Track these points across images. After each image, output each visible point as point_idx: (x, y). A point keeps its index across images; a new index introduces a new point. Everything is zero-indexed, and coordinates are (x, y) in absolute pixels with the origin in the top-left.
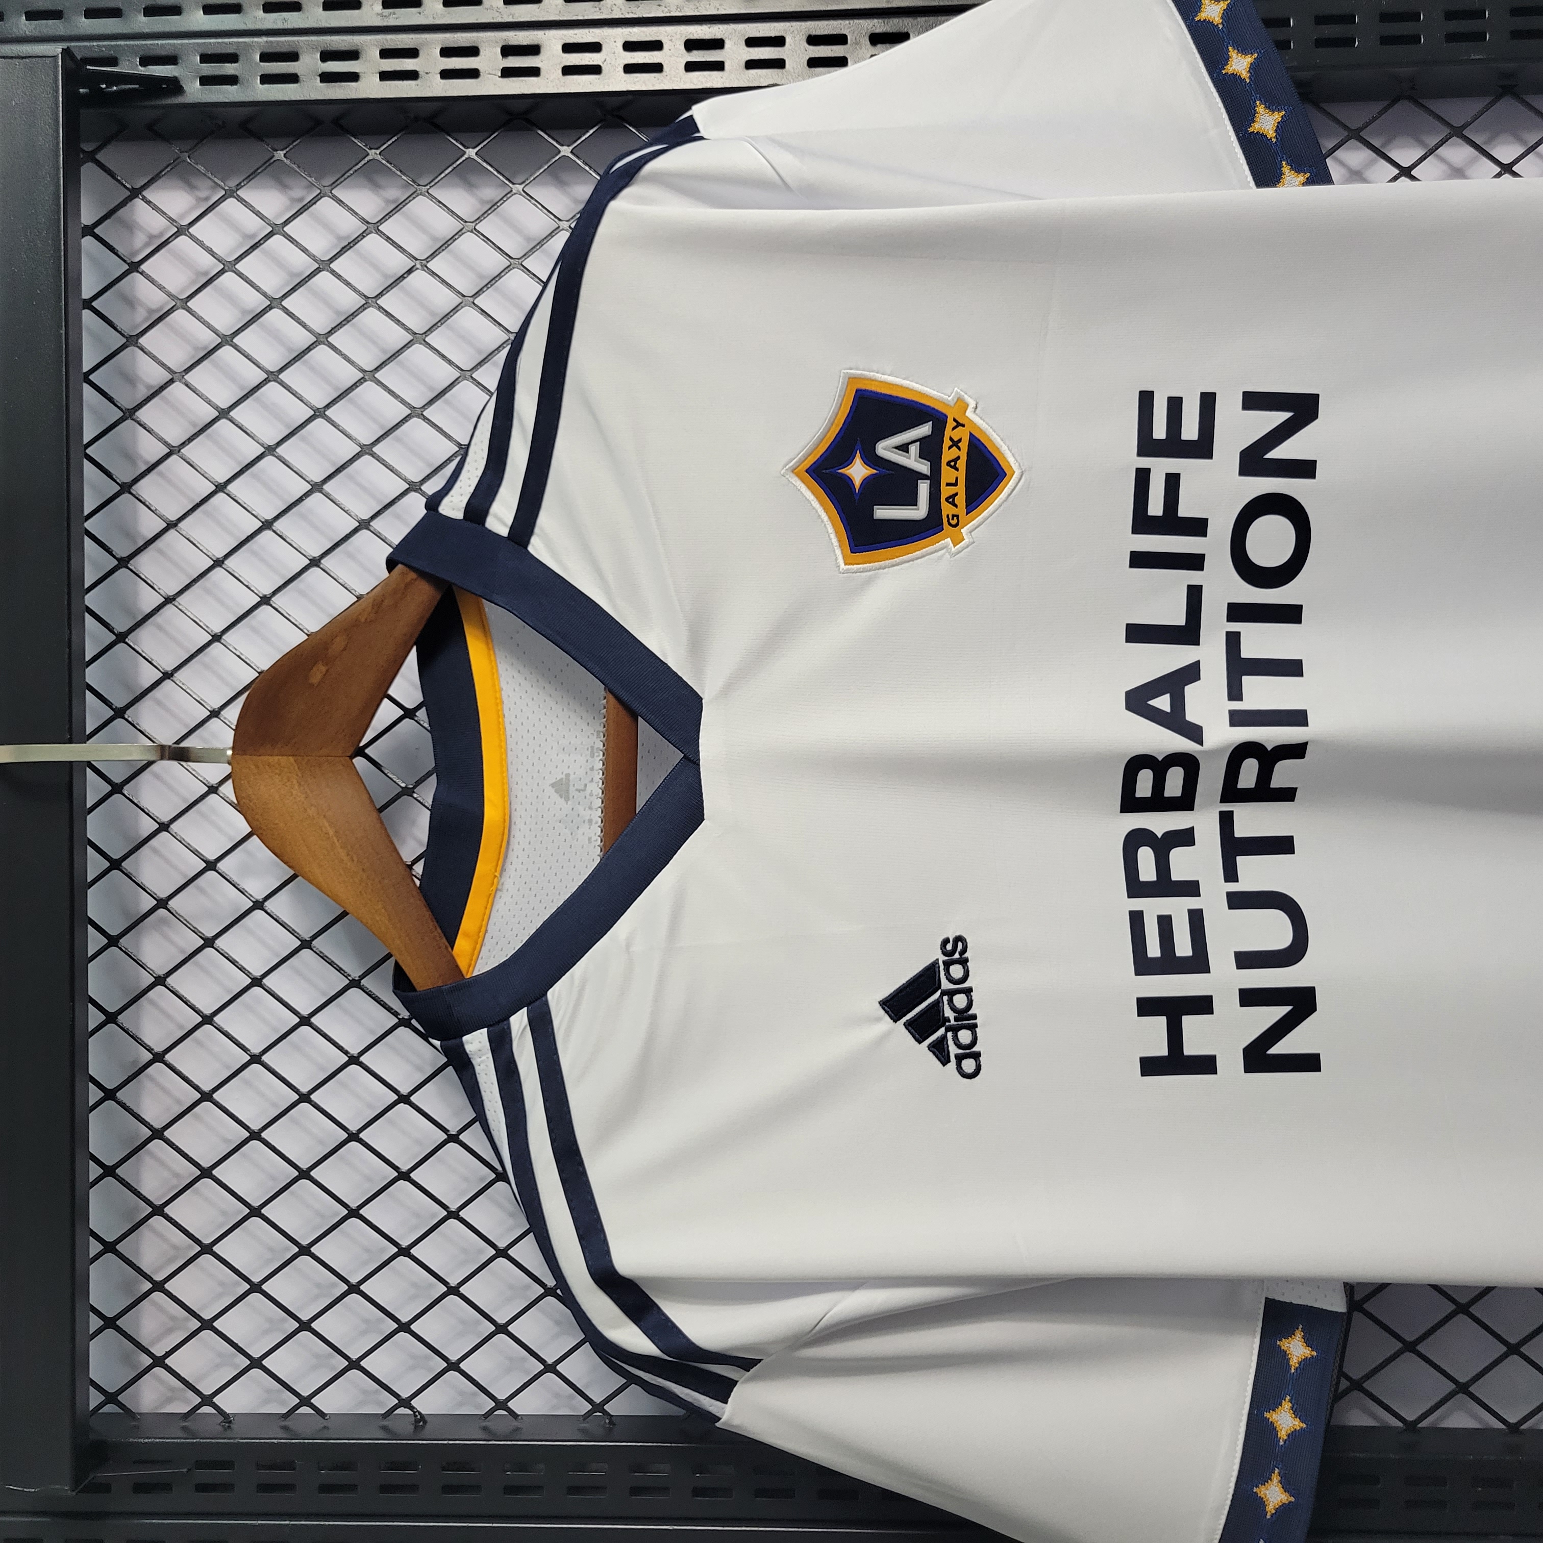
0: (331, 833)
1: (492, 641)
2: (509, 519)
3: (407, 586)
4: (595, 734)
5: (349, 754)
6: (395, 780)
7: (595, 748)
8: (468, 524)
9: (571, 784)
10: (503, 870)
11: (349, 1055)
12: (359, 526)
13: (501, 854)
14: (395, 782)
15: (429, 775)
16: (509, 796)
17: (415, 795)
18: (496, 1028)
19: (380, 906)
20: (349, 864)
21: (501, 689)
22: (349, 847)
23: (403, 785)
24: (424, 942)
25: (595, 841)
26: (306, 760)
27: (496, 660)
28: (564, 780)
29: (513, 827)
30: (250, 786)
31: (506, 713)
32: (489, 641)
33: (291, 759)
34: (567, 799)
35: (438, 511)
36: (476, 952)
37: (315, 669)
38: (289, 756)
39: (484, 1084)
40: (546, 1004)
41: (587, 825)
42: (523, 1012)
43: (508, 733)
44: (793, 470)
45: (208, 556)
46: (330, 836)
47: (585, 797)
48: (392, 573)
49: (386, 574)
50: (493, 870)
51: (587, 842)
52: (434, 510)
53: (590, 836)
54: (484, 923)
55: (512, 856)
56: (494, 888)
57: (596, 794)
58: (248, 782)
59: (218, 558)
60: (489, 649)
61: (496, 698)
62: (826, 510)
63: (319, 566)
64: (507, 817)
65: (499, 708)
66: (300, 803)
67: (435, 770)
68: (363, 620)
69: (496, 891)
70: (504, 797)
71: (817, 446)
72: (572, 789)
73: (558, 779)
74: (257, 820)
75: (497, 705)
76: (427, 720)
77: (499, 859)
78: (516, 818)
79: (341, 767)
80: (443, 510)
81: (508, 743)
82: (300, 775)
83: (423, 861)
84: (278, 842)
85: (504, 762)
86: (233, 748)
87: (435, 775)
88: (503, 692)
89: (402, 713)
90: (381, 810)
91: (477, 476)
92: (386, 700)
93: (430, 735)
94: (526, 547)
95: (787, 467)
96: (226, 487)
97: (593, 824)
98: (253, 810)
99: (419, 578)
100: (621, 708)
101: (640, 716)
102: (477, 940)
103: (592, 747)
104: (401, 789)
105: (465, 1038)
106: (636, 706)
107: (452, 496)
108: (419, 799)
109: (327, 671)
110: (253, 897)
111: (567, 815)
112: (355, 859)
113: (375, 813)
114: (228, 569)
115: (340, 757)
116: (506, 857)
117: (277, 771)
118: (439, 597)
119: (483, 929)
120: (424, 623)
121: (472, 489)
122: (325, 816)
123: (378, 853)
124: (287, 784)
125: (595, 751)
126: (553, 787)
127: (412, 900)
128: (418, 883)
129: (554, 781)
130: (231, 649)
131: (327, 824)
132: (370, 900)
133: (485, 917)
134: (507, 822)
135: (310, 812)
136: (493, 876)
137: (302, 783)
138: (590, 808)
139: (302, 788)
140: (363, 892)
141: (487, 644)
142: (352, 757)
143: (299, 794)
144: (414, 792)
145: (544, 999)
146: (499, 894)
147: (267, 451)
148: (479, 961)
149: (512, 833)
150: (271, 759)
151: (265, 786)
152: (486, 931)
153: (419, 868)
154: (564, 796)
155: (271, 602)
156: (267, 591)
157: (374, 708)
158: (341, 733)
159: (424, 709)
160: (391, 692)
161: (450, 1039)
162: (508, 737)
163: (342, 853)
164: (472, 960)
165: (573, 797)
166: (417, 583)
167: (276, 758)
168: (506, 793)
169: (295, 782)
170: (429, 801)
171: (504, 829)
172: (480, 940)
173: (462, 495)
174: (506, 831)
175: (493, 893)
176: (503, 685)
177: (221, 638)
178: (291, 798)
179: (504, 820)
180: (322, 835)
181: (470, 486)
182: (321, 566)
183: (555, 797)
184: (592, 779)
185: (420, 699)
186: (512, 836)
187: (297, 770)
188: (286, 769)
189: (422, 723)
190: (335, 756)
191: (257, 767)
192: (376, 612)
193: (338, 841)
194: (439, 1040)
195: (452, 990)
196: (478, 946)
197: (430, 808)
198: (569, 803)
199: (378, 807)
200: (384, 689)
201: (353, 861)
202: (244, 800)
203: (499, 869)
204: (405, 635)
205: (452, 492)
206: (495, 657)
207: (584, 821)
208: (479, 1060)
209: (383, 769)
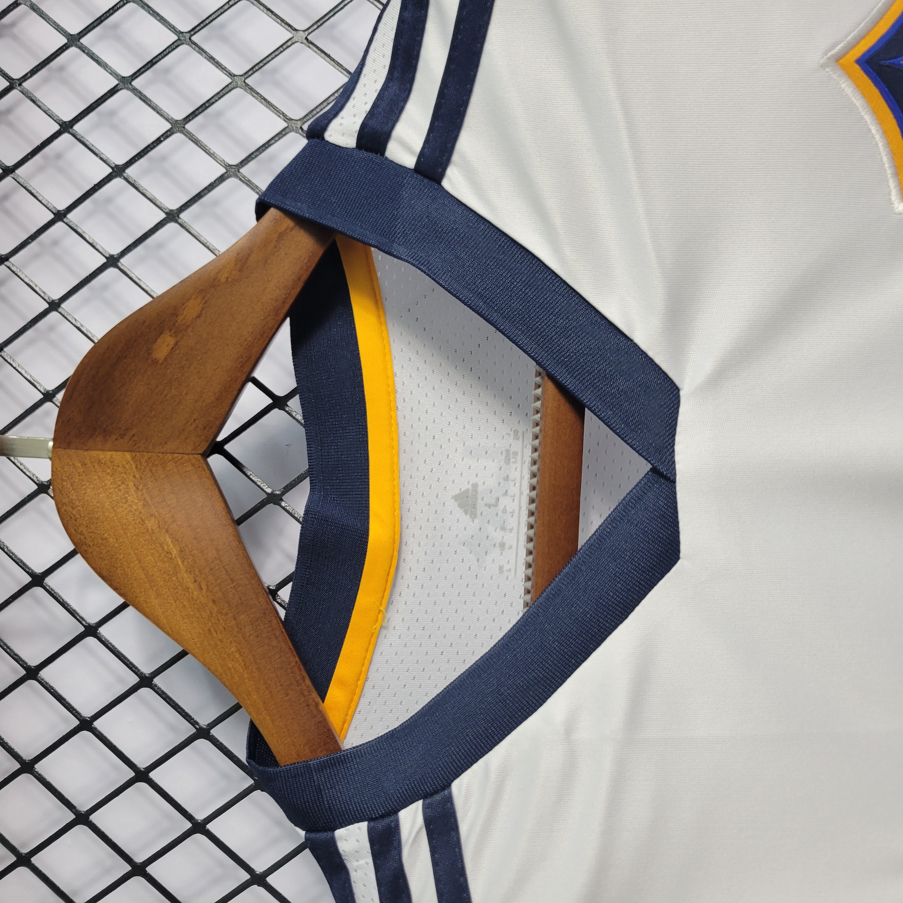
0: (175, 552)
1: (384, 313)
2: (418, 143)
3: (281, 236)
4: (512, 434)
5: (201, 451)
6: (259, 483)
7: (511, 452)
8: (364, 154)
9: (480, 497)
10: (390, 602)
11: (193, 821)
12: (226, 173)
13: (389, 583)
14: (259, 486)
15: (300, 479)
16: (400, 508)
17: (283, 504)
18: (381, 824)
19: (233, 649)
20: (195, 593)
21: (395, 375)
22: (197, 571)
23: (269, 491)
24: (287, 698)
25: (507, 571)
26: (146, 457)
27: (388, 338)
28: (470, 491)
29: (404, 548)
30: (74, 490)
31: (400, 406)
32: (381, 314)
33: (128, 455)
34: (473, 516)
35: (323, 139)
36: (353, 705)
37: (160, 340)
38: (125, 451)
39: (362, 898)
40: (449, 799)
41: (498, 550)
42: (417, 807)
43: (402, 430)
44: (838, 59)
45: (48, 208)
46: (173, 556)
47: (497, 514)
48: (261, 220)
49: (253, 222)
50: (378, 604)
51: (498, 572)
52: (318, 138)
53: (501, 564)
54: (364, 669)
55: (401, 585)
56: (378, 625)
57: (511, 510)
58: (72, 485)
59: (59, 211)
60: (381, 323)
61: (388, 386)
62: (880, 121)
63: (176, 222)
64: (397, 537)
65: (392, 398)
66: (137, 513)
67: (310, 473)
68: (223, 280)
69: (381, 628)
70: (395, 510)
71: (876, 23)
72: (480, 504)
73: (463, 489)
74: (81, 533)
75: (389, 394)
76: (300, 410)
77: (385, 589)
78: (408, 537)
79: (190, 468)
80: (331, 135)
81: (401, 441)
82: (137, 476)
83: (290, 585)
84: (106, 562)
85: (395, 467)
86: (54, 440)
87: (308, 478)
88: (396, 379)
89: (269, 401)
90: (239, 522)
91: (377, 90)
92: (250, 386)
93: (303, 430)
94: (439, 182)
95: (830, 54)
96: (72, 127)
97: (506, 548)
98: (76, 520)
99: (297, 228)
100: (562, 400)
101: (590, 409)
102: (355, 690)
103: (508, 451)
104: (266, 496)
105: (339, 833)
106: (585, 397)
107: (342, 118)
108: (288, 508)
109: (176, 344)
110: (85, 621)
111: (472, 536)
112: (204, 587)
113: (231, 528)
114: (70, 224)
115: (189, 454)
116: (394, 585)
117: (109, 471)
118: (320, 252)
119: (363, 676)
120: (301, 284)
121: (368, 107)
122: (167, 531)
123: (232, 580)
124: (121, 487)
125: (511, 455)
126: (456, 500)
127: (274, 643)
128: (282, 613)
129: (458, 492)
130: (70, 319)
131: (169, 540)
132: (221, 641)
133: (366, 661)
134: (397, 543)
135: (149, 524)
136: (377, 611)
137: (141, 487)
138: (503, 529)
139: (140, 493)
140: (212, 630)
141: (379, 317)
142: (206, 455)
143: (136, 501)
144: (282, 500)
145: (446, 792)
146: (384, 632)
147: (121, 84)
148: (357, 716)
149: (403, 556)
150: (101, 455)
151: (93, 489)
152: (366, 679)
153: (285, 594)
154: (469, 511)
155: (119, 264)
156: (115, 251)
157: (235, 393)
158: (192, 424)
159: (297, 397)
160: (257, 374)
161: (319, 831)
162: (402, 435)
163: (187, 579)
164: (347, 715)
165: (482, 513)
166: (293, 232)
167: (109, 453)
168: (397, 506)
169: (131, 484)
170: (300, 511)
171: (393, 552)
172: (358, 691)
173: (355, 116)
174: (396, 554)
175: (377, 630)
176: (397, 369)
177: (59, 306)
178: (125, 506)
179: (394, 540)
180: (163, 555)
181: (366, 103)
182: (180, 221)
183: (459, 513)
184: (507, 491)
185: (292, 384)
186: (402, 560)
187: (134, 469)
188: (120, 469)
189: (294, 414)
190: (182, 454)
191: (84, 464)
192: (241, 270)
193: (183, 562)
194: (303, 830)
195: (322, 767)
196: (356, 698)
197: (301, 520)
198: (476, 521)
199: (236, 519)
200: (246, 369)
201: (201, 589)
202: (65, 507)
203: (385, 601)
204: (277, 300)
205: (343, 113)
206: (388, 334)
207: (495, 545)
208: (355, 864)
209: (245, 470)
